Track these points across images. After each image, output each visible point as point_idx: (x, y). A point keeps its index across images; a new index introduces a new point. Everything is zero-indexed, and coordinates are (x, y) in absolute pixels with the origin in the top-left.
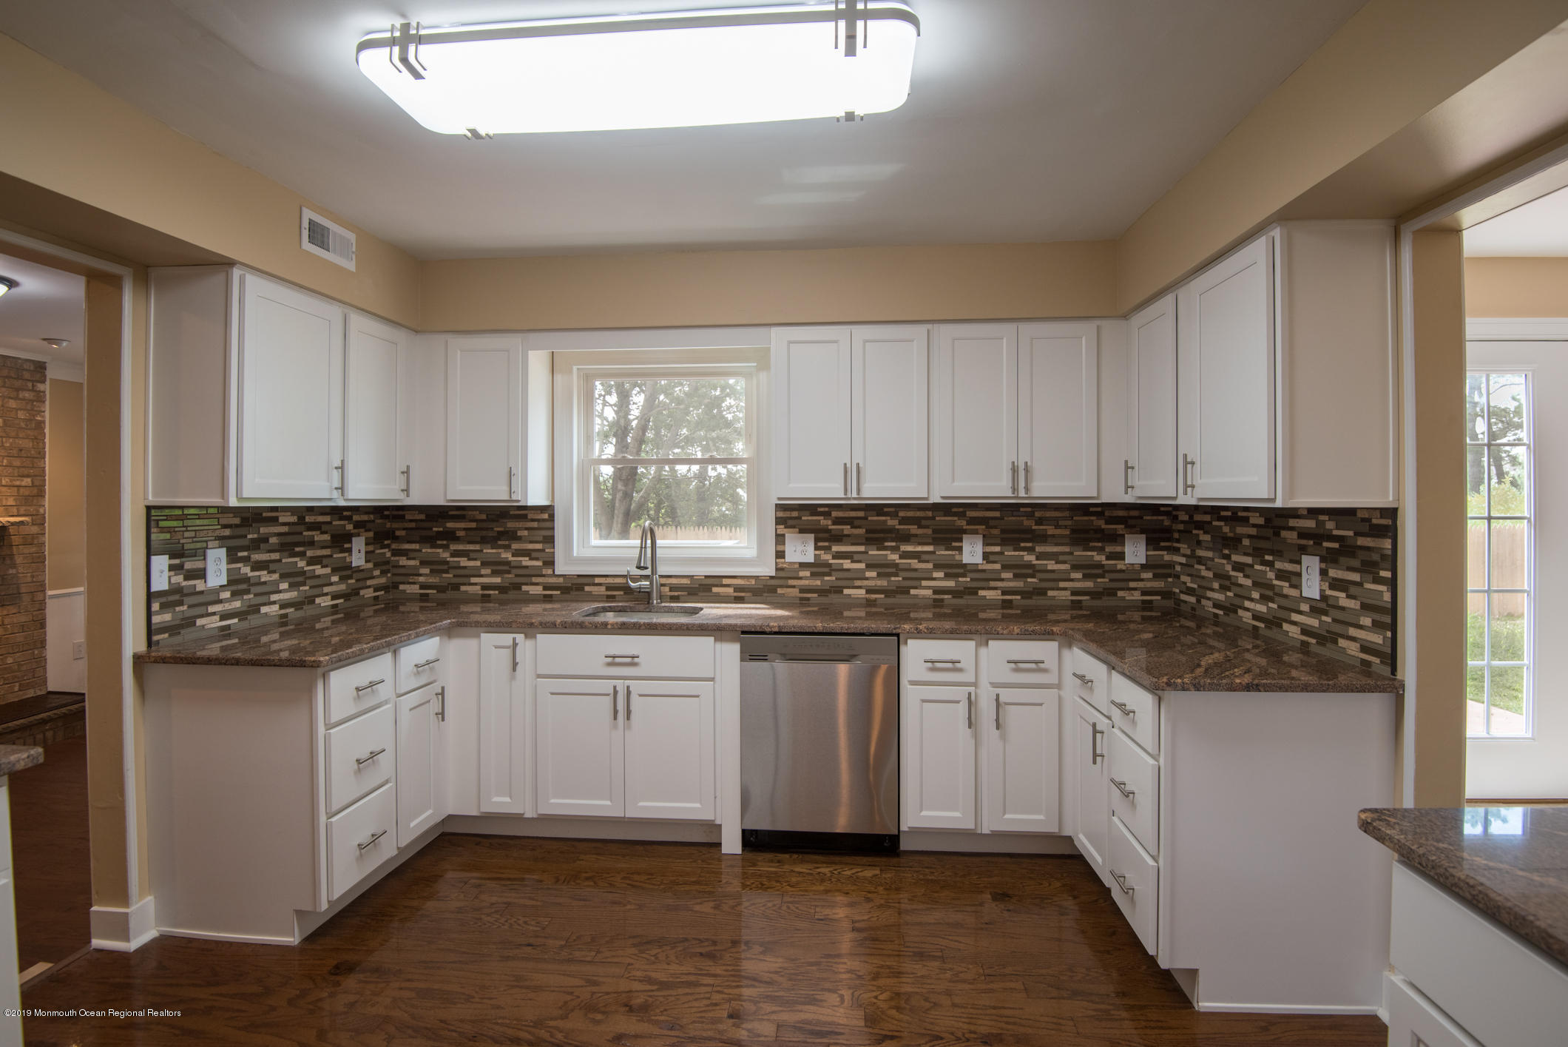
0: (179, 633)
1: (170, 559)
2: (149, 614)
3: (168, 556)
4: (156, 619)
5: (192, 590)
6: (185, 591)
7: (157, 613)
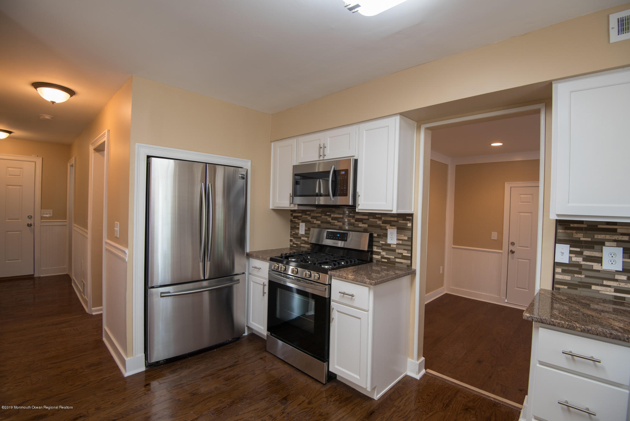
0: (577, 289)
1: (570, 247)
2: (554, 273)
3: (569, 245)
4: (557, 276)
5: (591, 268)
6: (583, 267)
7: (559, 273)
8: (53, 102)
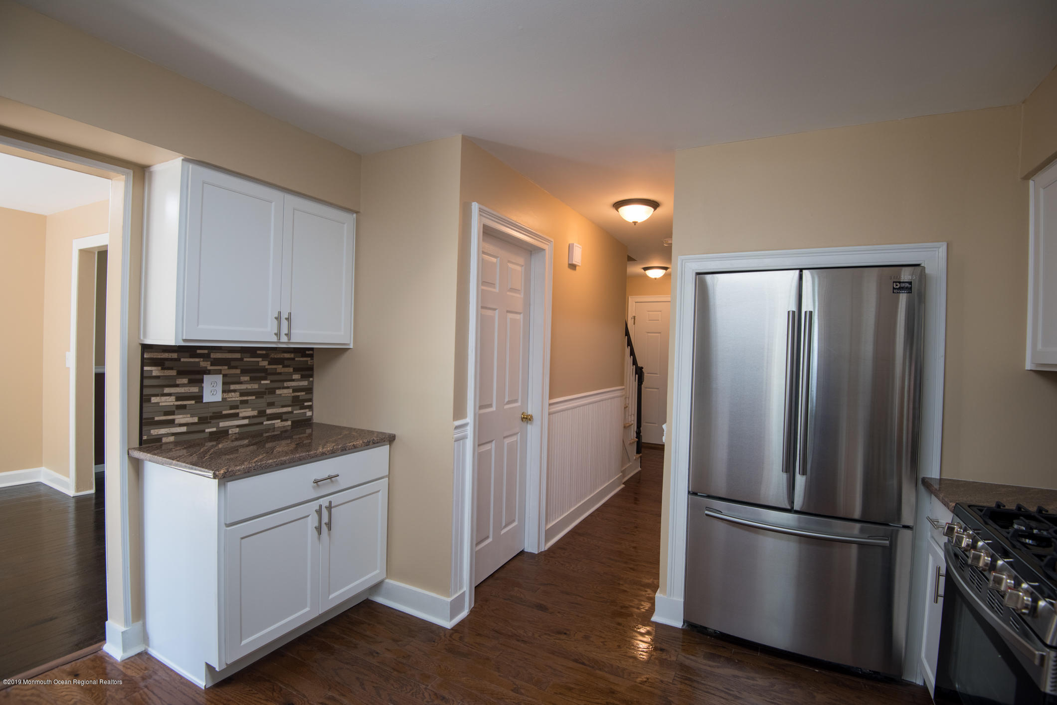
8: (635, 223)
